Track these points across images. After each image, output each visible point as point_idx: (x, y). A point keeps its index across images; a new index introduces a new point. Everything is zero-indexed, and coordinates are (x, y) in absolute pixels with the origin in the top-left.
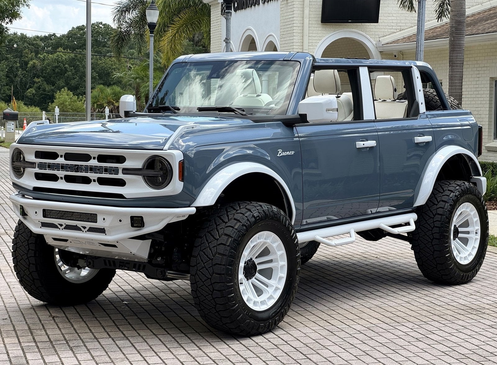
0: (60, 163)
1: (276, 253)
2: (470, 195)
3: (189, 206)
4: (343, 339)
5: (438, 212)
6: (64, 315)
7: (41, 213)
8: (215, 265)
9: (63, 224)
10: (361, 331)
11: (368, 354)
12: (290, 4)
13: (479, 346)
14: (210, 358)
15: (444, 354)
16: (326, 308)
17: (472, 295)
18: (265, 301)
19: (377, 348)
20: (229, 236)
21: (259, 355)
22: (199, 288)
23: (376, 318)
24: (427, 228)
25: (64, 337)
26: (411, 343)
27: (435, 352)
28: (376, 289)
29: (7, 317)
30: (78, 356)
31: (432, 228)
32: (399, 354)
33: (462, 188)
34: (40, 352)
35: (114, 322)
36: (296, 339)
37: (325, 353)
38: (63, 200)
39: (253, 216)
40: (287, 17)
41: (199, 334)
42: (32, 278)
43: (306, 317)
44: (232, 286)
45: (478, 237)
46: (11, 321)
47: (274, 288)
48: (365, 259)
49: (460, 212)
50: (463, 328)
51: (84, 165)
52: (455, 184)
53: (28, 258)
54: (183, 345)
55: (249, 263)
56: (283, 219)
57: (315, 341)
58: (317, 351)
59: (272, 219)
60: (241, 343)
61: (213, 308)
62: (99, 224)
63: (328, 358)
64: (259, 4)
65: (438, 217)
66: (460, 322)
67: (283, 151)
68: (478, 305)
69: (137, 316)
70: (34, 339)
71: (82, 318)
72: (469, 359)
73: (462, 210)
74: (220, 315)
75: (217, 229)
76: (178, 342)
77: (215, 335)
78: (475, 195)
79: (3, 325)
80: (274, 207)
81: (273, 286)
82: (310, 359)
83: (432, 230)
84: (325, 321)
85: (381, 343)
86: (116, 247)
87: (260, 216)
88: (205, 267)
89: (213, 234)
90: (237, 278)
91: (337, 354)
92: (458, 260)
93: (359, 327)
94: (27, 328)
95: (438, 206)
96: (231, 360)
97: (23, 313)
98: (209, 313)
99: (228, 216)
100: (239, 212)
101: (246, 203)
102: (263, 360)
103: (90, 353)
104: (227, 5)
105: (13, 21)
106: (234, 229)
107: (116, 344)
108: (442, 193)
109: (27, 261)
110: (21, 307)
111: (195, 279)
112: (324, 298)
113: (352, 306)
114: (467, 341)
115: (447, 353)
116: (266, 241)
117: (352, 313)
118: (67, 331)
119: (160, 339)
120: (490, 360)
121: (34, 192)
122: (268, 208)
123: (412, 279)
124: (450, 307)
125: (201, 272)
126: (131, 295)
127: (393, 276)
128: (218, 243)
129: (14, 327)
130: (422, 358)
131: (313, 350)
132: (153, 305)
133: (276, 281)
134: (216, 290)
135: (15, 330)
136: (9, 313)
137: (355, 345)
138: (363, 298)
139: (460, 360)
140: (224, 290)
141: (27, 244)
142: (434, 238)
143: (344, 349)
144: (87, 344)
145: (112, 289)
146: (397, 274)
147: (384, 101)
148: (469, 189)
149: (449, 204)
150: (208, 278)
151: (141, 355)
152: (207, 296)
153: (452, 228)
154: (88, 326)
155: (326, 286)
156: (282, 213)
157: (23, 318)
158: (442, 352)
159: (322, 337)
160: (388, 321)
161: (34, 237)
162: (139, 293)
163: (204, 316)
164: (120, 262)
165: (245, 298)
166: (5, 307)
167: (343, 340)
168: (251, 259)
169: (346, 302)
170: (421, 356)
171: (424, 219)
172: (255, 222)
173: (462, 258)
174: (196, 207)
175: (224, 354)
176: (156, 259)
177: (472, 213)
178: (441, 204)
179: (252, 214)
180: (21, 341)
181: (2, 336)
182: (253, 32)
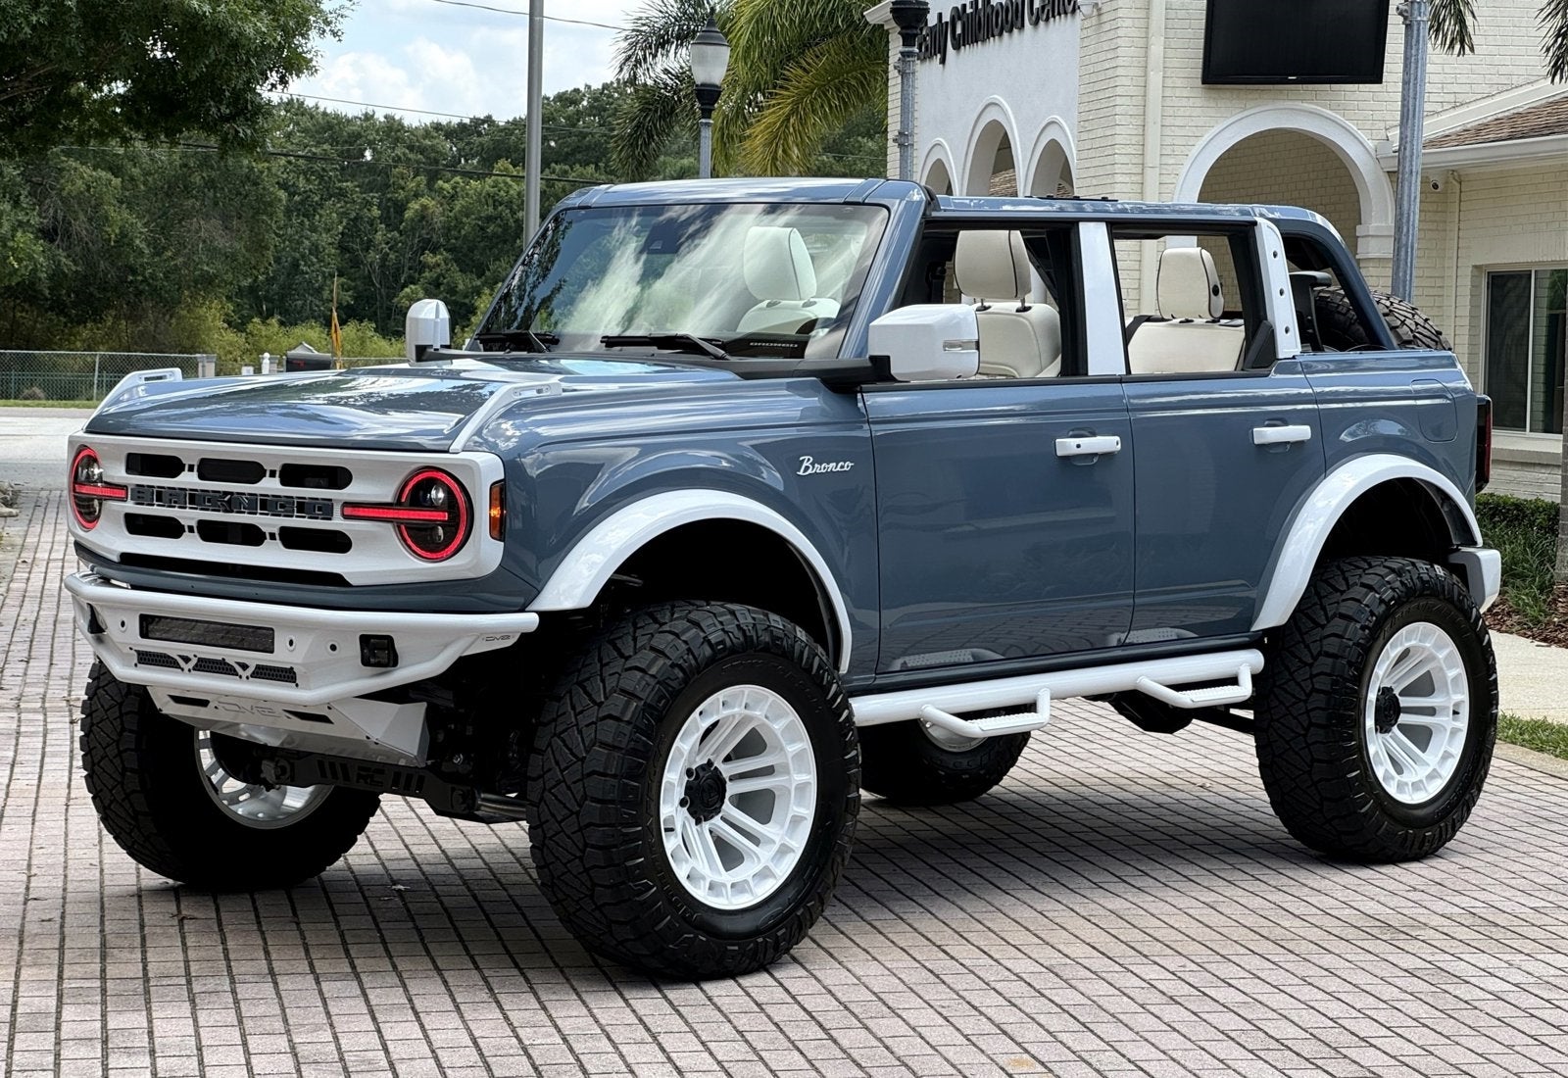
0: (188, 487)
1: (782, 749)
2: (1432, 601)
3: (522, 610)
4: (961, 993)
5: (1325, 649)
6: (214, 915)
7: (134, 625)
8: (589, 775)
9: (191, 656)
10: (1024, 976)
11: (1005, 1033)
12: (1107, 27)
13: (1339, 1021)
14: (559, 1031)
15: (1222, 1037)
16: (961, 915)
17: (1415, 889)
18: (746, 881)
19: (1042, 1019)
20: (632, 695)
21: (696, 1027)
22: (550, 838)
23: (1088, 944)
24: (1294, 696)
25: (187, 968)
26: (1148, 1007)
27: (1201, 1032)
28: (1143, 868)
29: (56, 915)
30: (202, 1017)
31: (1308, 695)
32: (1095, 1034)
33: (1406, 578)
34: (104, 1002)
35: (342, 935)
36: (824, 991)
37: (887, 1026)
38: (192, 590)
39: (706, 640)
40: (1099, 67)
41: (562, 972)
42: (130, 811)
43: (890, 936)
44: (637, 836)
45: (1463, 723)
46: (62, 926)
47: (776, 848)
48: (1165, 789)
49: (1399, 650)
50: (1327, 973)
51: (246, 491)
52: (1385, 567)
53: (120, 754)
54: (501, 997)
55: (701, 775)
56: (802, 652)
57: (878, 997)
58: (865, 1021)
59: (766, 648)
60: (665, 997)
61: (586, 896)
62: (280, 657)
63: (886, 1040)
64: (1023, 25)
65: (1324, 665)
66: (1327, 960)
67: (818, 461)
68: (1414, 916)
69: (413, 920)
70: (103, 971)
71: (259, 923)
72: (1287, 1053)
73: (1407, 645)
74: (606, 917)
75: (601, 675)
76: (491, 990)
77: (605, 974)
78: (1450, 600)
79: (36, 935)
80: (773, 617)
81: (774, 842)
82: (835, 1041)
83: (1306, 701)
84: (939, 947)
85: (1060, 1006)
86: (331, 722)
87: (728, 640)
88: (564, 781)
89: (589, 689)
90: (654, 813)
91: (919, 1029)
92: (1391, 789)
93: (1022, 966)
94: (96, 943)
95: (1328, 631)
96: (613, 1037)
97: (106, 906)
98: (578, 910)
99: (635, 639)
100: (666, 628)
101: (693, 605)
102: (703, 1038)
103: (238, 1009)
104: (904, 31)
105: (290, 82)
106: (647, 678)
107: (321, 993)
108: (1342, 592)
109: (117, 761)
110: (107, 891)
111: (539, 815)
112: (974, 890)
113: (1041, 913)
114: (1313, 1008)
115: (1233, 1034)
116: (747, 712)
117: (1028, 930)
118: (203, 954)
119: (445, 983)
120: (1345, 1057)
121: (123, 567)
122: (754, 619)
123: (1266, 847)
124: (1327, 922)
125: (553, 794)
126: (425, 868)
127: (1216, 835)
128: (600, 715)
129: (63, 940)
130: (1153, 1045)
131: (856, 1017)
132: (475, 897)
133: (782, 826)
134: (593, 846)
135: (61, 949)
136: (67, 906)
137: (983, 1009)
138: (1088, 893)
139: (1258, 1053)
140: (615, 846)
141: (118, 714)
142: (1311, 724)
143: (945, 1018)
144: (240, 988)
145: (381, 853)
146: (1234, 831)
147: (1187, 321)
148: (1428, 582)
149: (1358, 626)
150: (572, 813)
151: (374, 1019)
152: (569, 862)
153: (1372, 696)
154: (266, 943)
155: (1000, 859)
156: (801, 634)
157: (98, 920)
158: (1222, 1032)
159: (902, 987)
160: (1116, 949)
161: (136, 695)
162: (453, 865)
163: (567, 920)
164: (360, 768)
165: (681, 872)
166: (65, 890)
167: (956, 997)
168: (710, 763)
169: (1029, 902)
170: (1153, 1041)
171: (1287, 668)
172: (712, 660)
173: (1407, 784)
174: (541, 614)
175: (603, 1022)
176: (451, 759)
177: (1441, 655)
178: (1337, 626)
179: (702, 635)
180: (65, 977)
181: (18, 963)
182: (1005, 113)
